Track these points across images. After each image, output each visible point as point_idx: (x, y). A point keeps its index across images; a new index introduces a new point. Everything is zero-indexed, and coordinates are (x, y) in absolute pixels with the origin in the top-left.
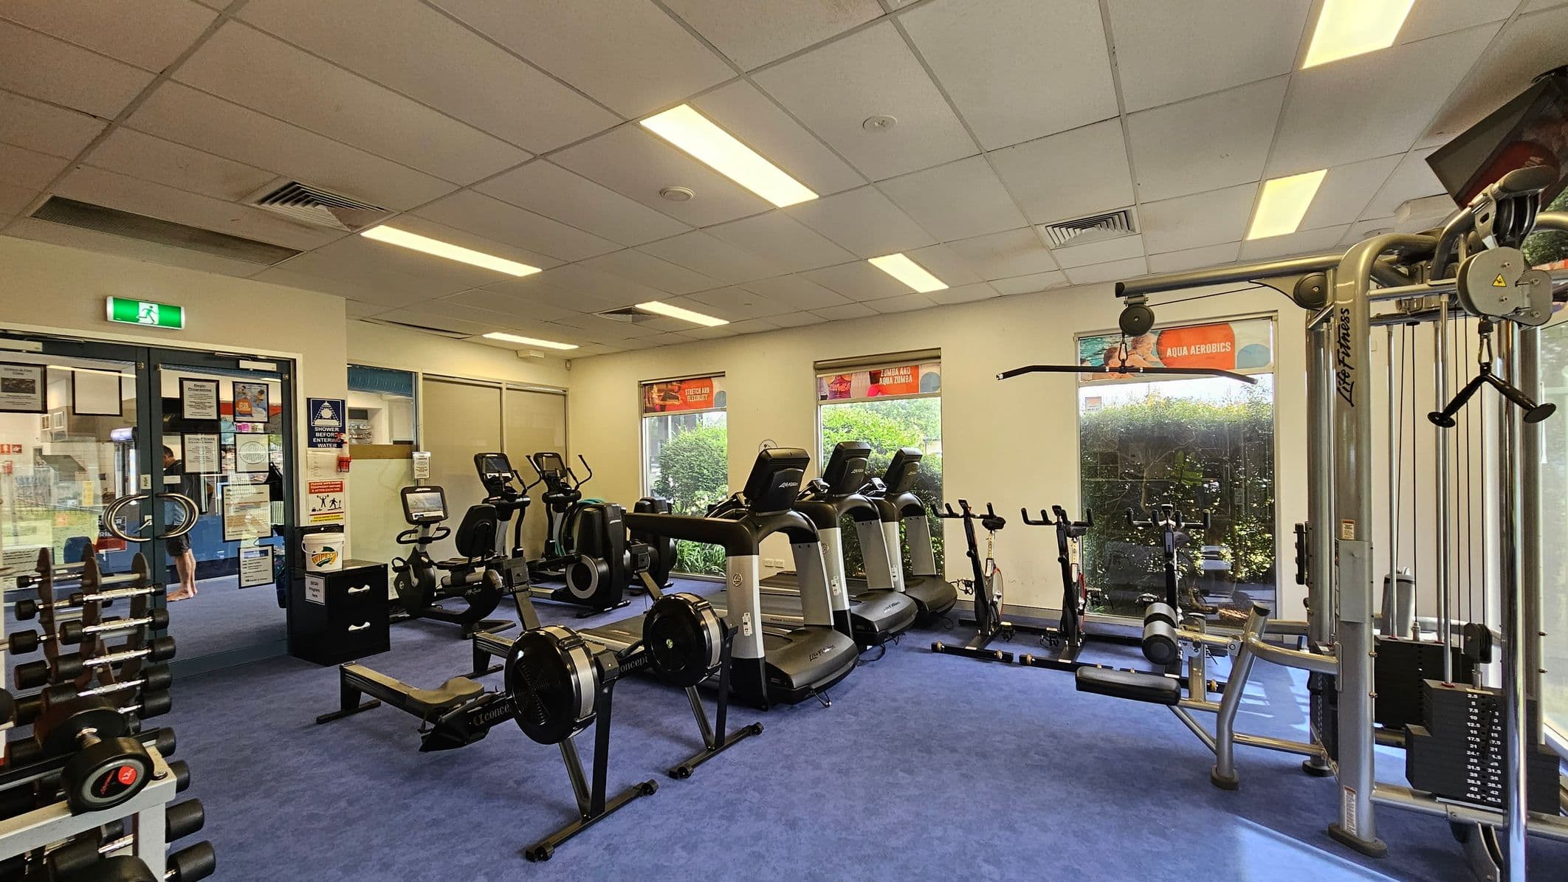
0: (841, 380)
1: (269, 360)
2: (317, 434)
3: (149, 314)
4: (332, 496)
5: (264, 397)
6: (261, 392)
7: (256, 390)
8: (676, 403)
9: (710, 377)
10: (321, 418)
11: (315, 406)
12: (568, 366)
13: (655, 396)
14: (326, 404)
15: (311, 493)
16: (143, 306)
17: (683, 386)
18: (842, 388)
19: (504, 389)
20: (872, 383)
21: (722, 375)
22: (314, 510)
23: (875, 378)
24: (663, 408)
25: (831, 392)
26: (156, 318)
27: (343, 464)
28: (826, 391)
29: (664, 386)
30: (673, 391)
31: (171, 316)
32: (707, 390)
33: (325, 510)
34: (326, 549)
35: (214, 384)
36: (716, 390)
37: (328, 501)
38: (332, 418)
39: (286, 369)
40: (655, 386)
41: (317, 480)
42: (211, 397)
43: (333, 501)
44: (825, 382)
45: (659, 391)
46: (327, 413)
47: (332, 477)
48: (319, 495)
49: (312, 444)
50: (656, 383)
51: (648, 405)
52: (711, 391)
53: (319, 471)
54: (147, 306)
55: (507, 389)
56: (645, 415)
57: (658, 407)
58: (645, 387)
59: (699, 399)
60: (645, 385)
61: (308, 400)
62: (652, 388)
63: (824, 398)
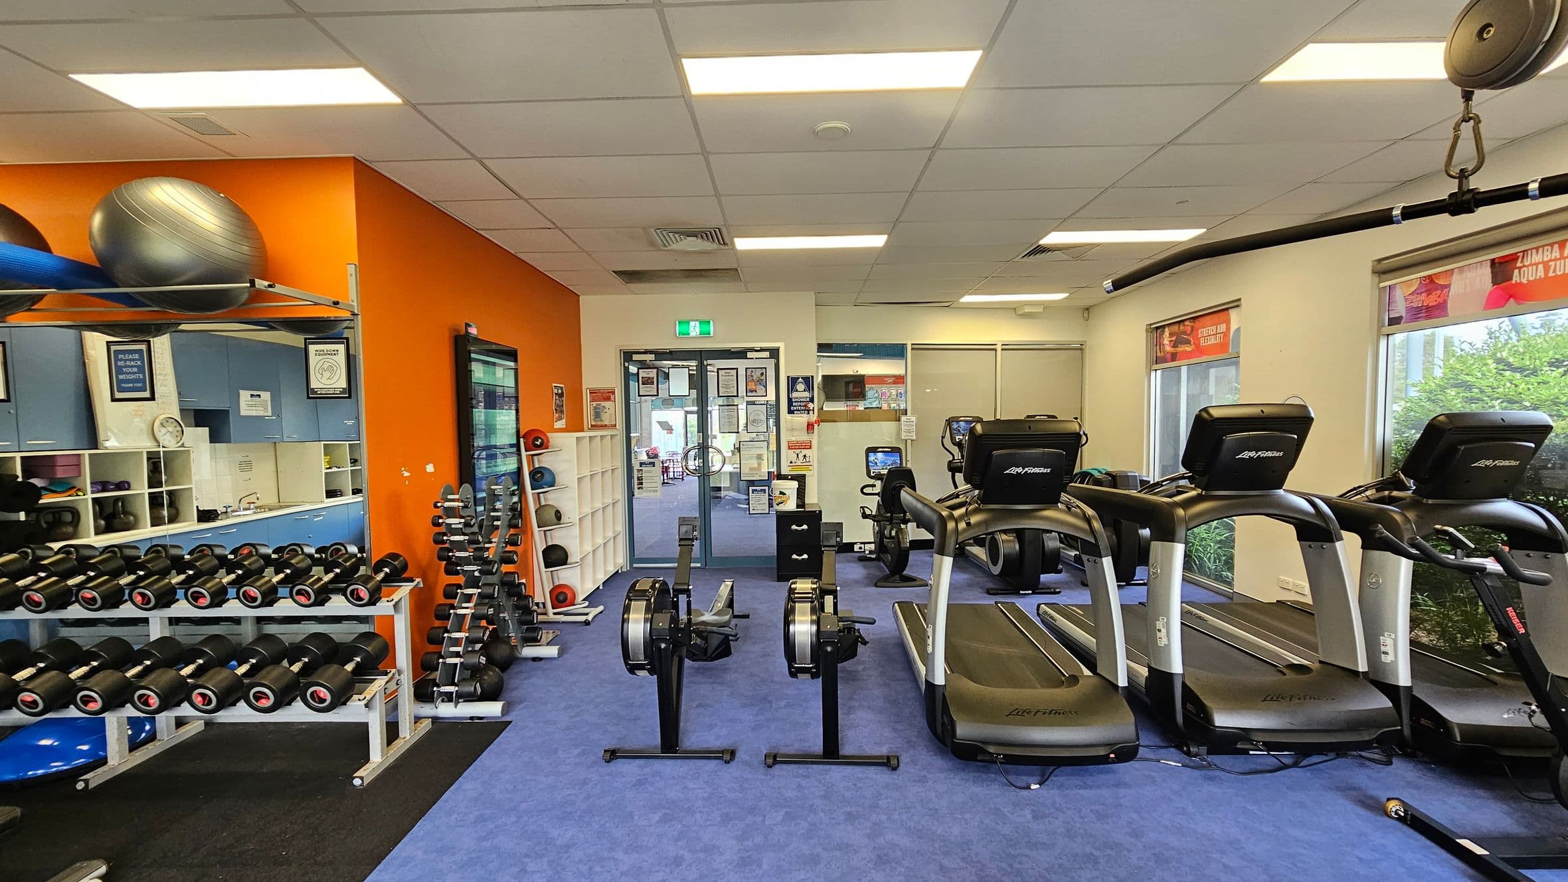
0: (1430, 284)
1: (762, 350)
2: (794, 404)
3: (694, 329)
4: (804, 452)
5: (763, 377)
6: (762, 374)
7: (759, 372)
8: (1188, 348)
9: (1227, 309)
10: (797, 391)
11: (792, 382)
12: (1086, 315)
13: (1166, 342)
14: (800, 380)
15: (789, 448)
16: (692, 324)
17: (1197, 323)
18: (1432, 300)
19: (999, 352)
20: (1494, 283)
21: (1236, 304)
22: (791, 462)
23: (1502, 269)
24: (1174, 357)
25: (1409, 309)
26: (698, 330)
27: (810, 427)
28: (1400, 309)
29: (1175, 328)
30: (1185, 333)
31: (705, 328)
32: (1222, 328)
33: (799, 463)
34: (781, 493)
35: (735, 371)
36: (1233, 327)
37: (801, 456)
38: (805, 391)
39: (774, 353)
40: (1167, 329)
41: (793, 439)
42: (733, 381)
43: (805, 456)
44: (1399, 295)
45: (1171, 335)
46: (801, 387)
47: (804, 437)
48: (795, 451)
49: (790, 412)
50: (1168, 325)
51: (1159, 354)
52: (1228, 329)
53: (795, 433)
54: (694, 323)
55: (1002, 349)
56: (1156, 367)
57: (1169, 356)
58: (1156, 330)
59: (1212, 341)
60: (1157, 328)
61: (788, 377)
62: (1163, 332)
63: (1394, 321)
